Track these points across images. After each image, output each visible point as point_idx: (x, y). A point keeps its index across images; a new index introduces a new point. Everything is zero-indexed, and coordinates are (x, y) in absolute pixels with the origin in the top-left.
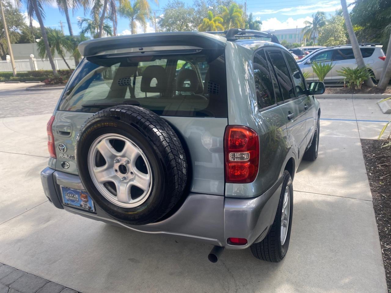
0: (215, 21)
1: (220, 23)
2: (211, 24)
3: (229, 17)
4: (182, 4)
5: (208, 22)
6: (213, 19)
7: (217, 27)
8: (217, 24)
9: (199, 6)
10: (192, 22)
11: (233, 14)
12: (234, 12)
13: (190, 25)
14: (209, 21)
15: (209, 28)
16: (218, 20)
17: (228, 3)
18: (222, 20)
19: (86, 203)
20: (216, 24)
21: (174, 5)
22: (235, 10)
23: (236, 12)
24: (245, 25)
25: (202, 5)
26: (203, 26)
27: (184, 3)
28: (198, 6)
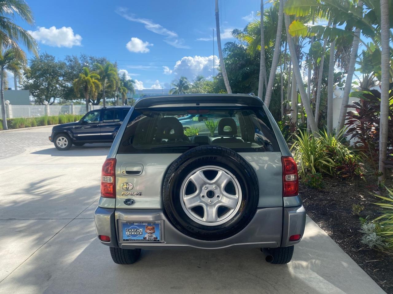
0: (92, 77)
1: (98, 79)
2: (87, 79)
3: (105, 74)
4: (52, 57)
5: (84, 78)
6: (89, 75)
7: (94, 83)
8: (94, 80)
9: (71, 61)
10: (63, 76)
11: (109, 72)
12: (109, 70)
13: (61, 79)
14: (85, 76)
15: (85, 84)
16: (95, 76)
17: (102, 61)
18: (99, 77)
19: (151, 235)
20: (92, 80)
21: (43, 58)
22: (110, 68)
23: (111, 70)
24: (120, 83)
25: (74, 61)
26: (78, 81)
27: (54, 57)
28: (69, 61)
